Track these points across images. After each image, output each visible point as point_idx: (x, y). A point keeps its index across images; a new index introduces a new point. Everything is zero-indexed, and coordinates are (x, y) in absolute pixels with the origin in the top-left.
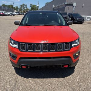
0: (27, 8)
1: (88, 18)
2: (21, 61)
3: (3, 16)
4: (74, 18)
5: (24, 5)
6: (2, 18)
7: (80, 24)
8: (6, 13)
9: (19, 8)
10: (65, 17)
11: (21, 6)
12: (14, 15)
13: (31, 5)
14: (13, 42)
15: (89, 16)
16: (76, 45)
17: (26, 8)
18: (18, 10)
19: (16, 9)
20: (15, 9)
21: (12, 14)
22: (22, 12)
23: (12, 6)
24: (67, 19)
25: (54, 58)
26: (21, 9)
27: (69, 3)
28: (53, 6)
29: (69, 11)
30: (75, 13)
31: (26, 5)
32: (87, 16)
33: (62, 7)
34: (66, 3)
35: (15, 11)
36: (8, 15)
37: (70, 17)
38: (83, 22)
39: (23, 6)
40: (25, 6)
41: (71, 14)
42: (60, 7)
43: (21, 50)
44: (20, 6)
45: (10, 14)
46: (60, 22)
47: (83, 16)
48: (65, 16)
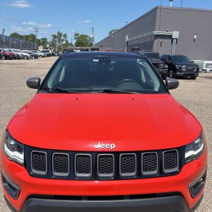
0: (66, 41)
1: (207, 65)
2: (31, 204)
3: (12, 59)
4: (174, 66)
5: (60, 34)
6: (7, 64)
7: (189, 79)
8: (19, 53)
9: (48, 41)
10: (155, 64)
11: (54, 36)
12: (36, 57)
13: (77, 35)
14: (12, 143)
15: (210, 62)
16: (195, 153)
17: (64, 42)
18: (48, 46)
19: (42, 44)
20: (39, 44)
21: (32, 56)
22: (54, 51)
23: (33, 37)
24: (158, 67)
25: (133, 197)
26: (53, 44)
27: (162, 33)
28: (127, 38)
29: (162, 49)
30: (176, 54)
31: (65, 36)
32: (206, 62)
33: (146, 41)
34: (156, 32)
35: (39, 48)
36: (23, 57)
37: (167, 64)
38: (197, 76)
39: (58, 36)
40: (62, 38)
41: (169, 56)
42: (141, 41)
43: (34, 171)
44: (52, 38)
45: (27, 55)
46: (144, 80)
47: (196, 62)
48: (155, 60)
